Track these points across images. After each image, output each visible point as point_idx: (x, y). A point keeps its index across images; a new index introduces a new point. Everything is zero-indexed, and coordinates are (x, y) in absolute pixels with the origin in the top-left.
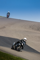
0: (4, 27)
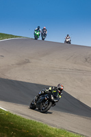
0: (27, 62)
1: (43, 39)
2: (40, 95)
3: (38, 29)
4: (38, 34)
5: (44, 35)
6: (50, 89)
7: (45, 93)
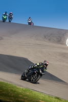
1: (10, 21)
2: (30, 69)
3: (6, 14)
4: (5, 17)
5: (10, 18)
6: (38, 64)
7: (34, 68)
